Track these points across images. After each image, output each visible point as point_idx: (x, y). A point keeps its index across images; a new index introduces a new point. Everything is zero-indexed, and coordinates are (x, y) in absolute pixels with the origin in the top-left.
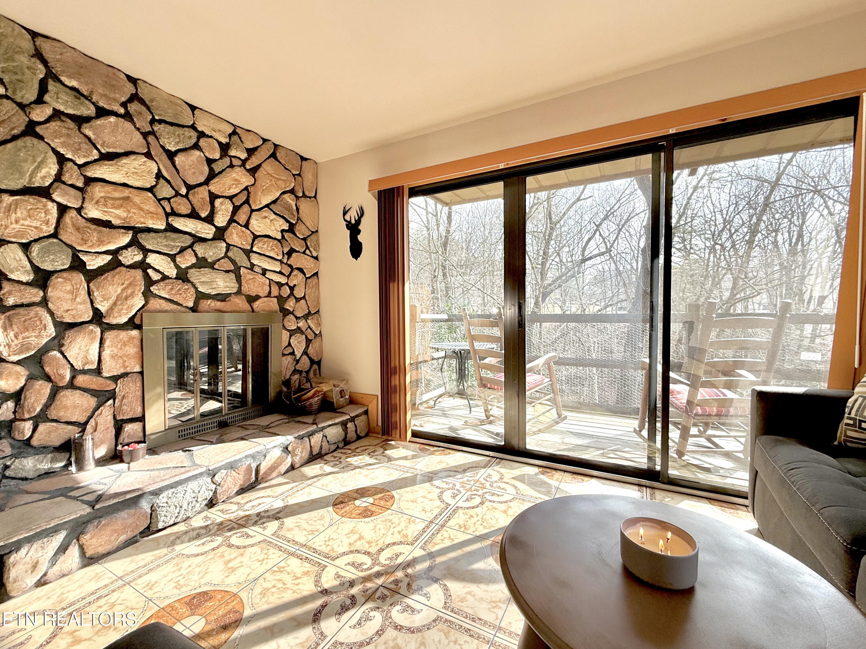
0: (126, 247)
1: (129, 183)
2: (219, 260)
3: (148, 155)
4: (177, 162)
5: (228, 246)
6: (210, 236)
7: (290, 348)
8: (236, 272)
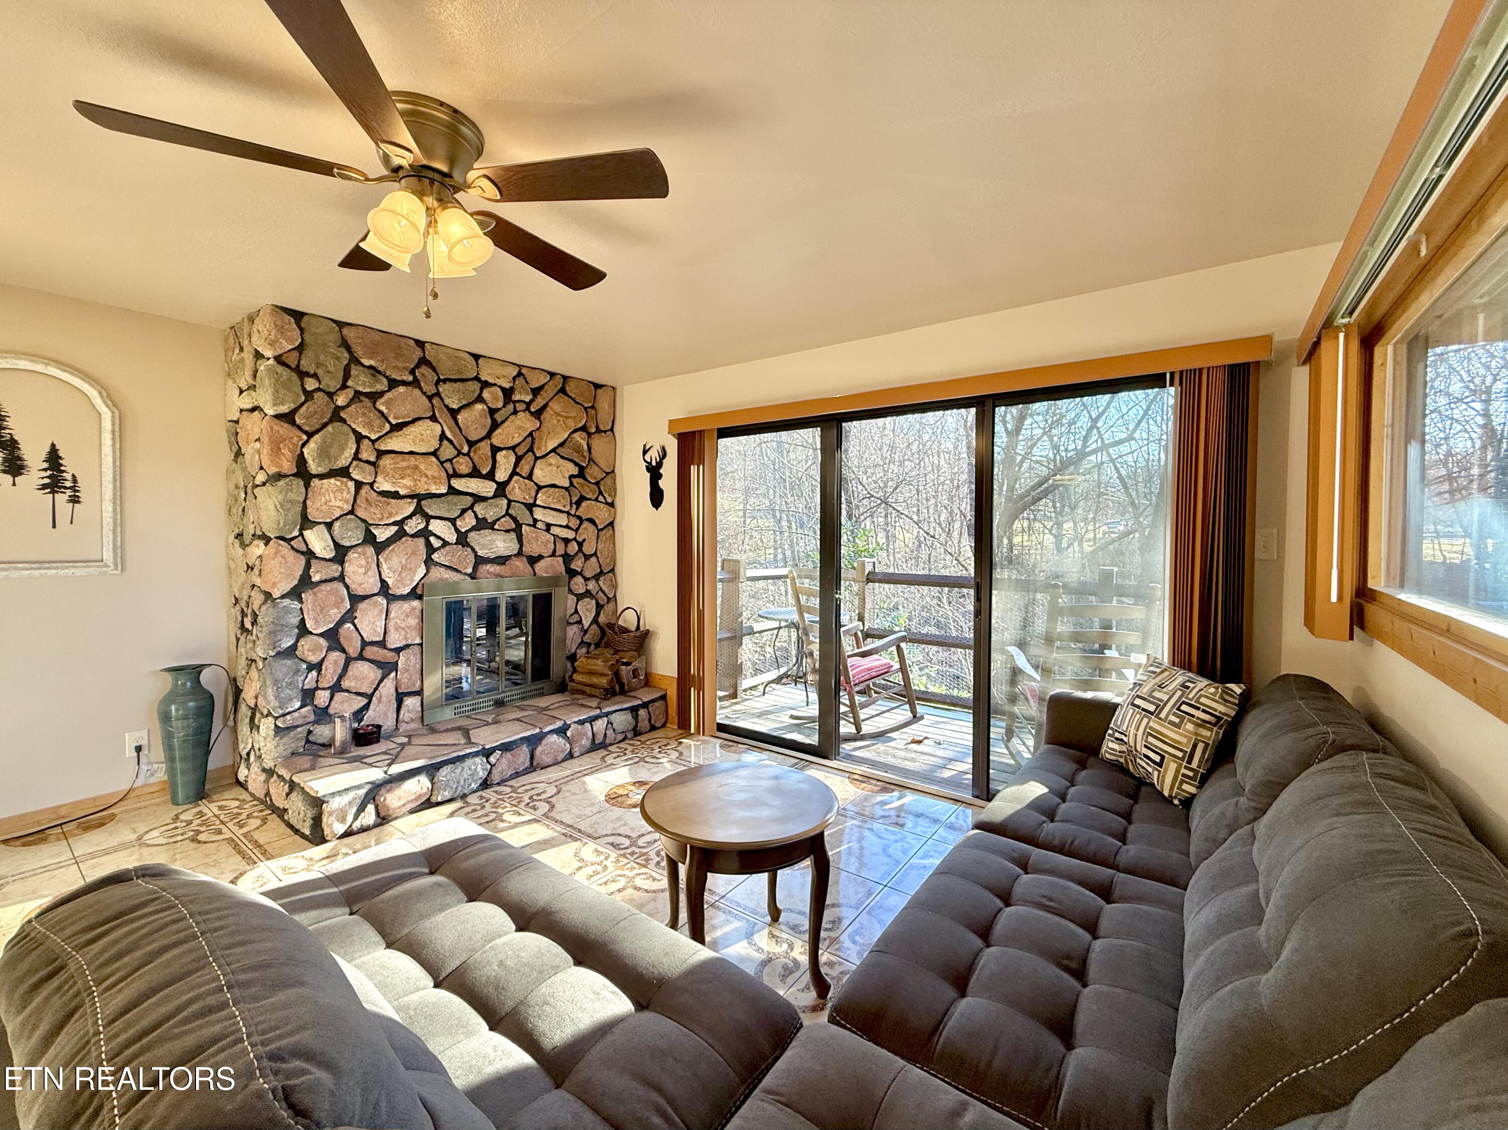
0: (410, 517)
1: (416, 450)
2: (499, 519)
3: (433, 418)
4: (460, 421)
5: (510, 502)
6: (491, 494)
7: (576, 615)
8: (518, 529)
